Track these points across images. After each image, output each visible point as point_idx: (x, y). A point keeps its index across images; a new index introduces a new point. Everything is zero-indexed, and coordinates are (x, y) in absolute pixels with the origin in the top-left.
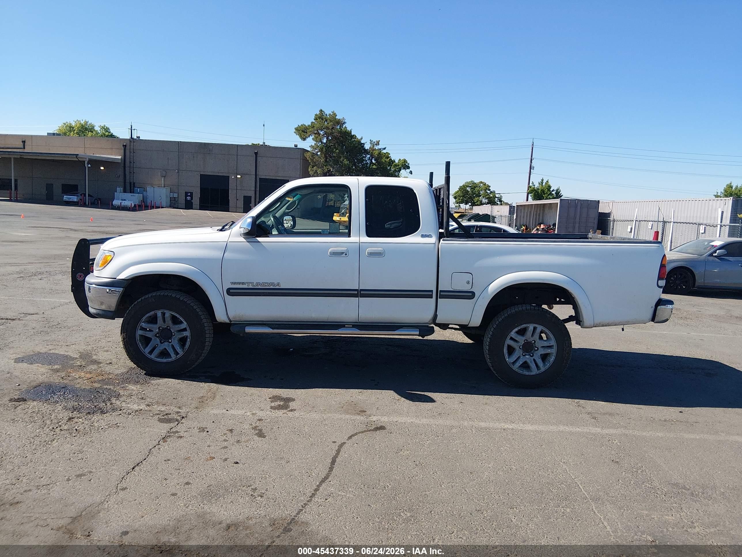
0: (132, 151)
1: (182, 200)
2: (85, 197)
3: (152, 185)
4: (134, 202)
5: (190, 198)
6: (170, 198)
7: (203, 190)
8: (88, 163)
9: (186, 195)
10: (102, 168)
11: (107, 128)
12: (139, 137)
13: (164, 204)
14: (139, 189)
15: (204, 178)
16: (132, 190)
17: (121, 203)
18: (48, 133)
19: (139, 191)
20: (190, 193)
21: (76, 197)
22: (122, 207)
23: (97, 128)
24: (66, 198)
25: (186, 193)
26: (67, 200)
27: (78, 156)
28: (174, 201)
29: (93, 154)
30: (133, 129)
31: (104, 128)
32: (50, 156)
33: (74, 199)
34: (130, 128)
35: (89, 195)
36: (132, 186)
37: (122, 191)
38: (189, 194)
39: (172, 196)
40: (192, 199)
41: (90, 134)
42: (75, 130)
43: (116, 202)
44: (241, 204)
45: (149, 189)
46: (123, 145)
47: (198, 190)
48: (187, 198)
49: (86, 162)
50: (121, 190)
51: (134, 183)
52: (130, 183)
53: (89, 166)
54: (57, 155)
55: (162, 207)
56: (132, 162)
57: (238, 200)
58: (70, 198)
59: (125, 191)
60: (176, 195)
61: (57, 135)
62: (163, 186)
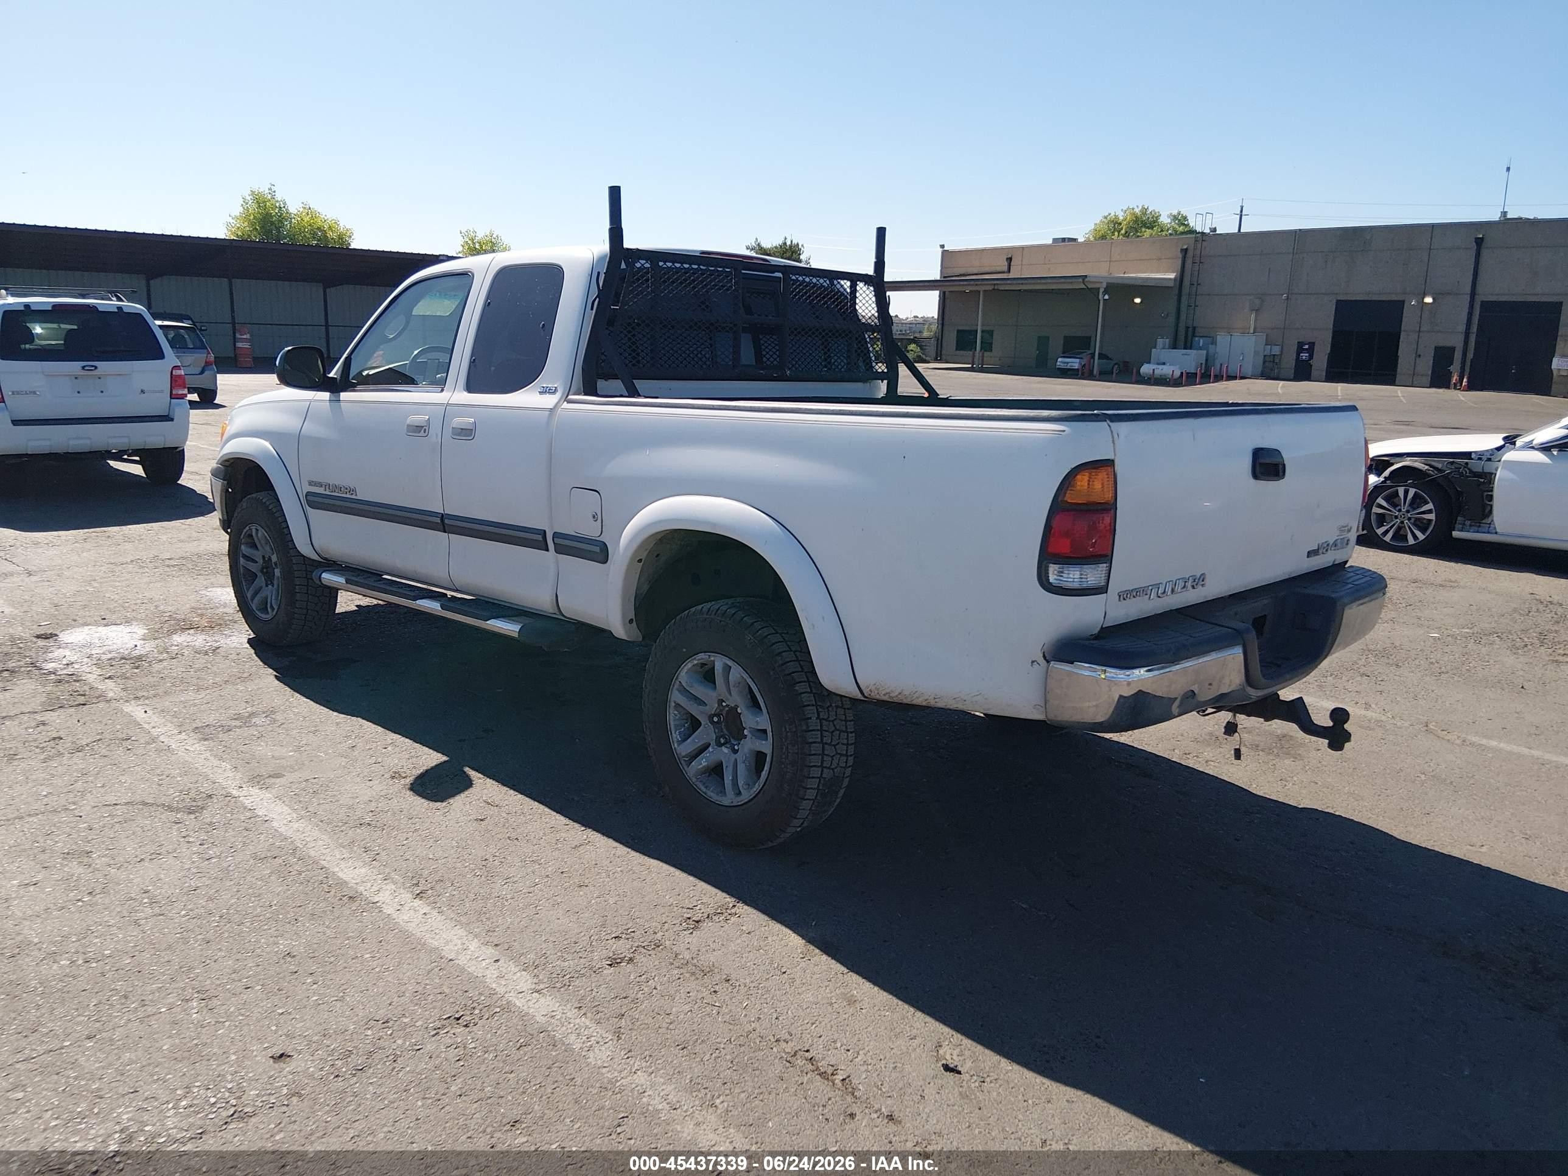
0: (1197, 260)
1: (1289, 362)
2: (1092, 360)
3: (1229, 331)
4: (1180, 368)
5: (1307, 355)
6: (1265, 356)
7: (1340, 337)
8: (1106, 292)
9: (1300, 349)
10: (1138, 300)
11: (1182, 216)
12: (1215, 230)
13: (1248, 369)
14: (1201, 341)
15: (1345, 309)
16: (1189, 344)
17: (1154, 370)
18: (1054, 239)
19: (1201, 345)
20: (1309, 343)
21: (1078, 360)
22: (1156, 379)
23: (1165, 219)
24: (1061, 362)
25: (1300, 345)
26: (1063, 366)
27: (1086, 280)
28: (1271, 364)
29: (1124, 273)
30: (1244, 213)
31: (1177, 219)
32: (1034, 284)
33: (1075, 363)
34: (1239, 212)
35: (1101, 356)
36: (1190, 333)
37: (1167, 346)
38: (1307, 347)
39: (1267, 352)
40: (1311, 357)
41: (1147, 233)
42: (1122, 229)
43: (1146, 369)
44: (1426, 365)
45: (1222, 339)
46: (1182, 250)
47: (1328, 337)
48: (1302, 355)
49: (1102, 290)
50: (1164, 344)
51: (1194, 328)
52: (1187, 328)
53: (1106, 297)
54: (1049, 281)
55: (1242, 378)
56: (1196, 283)
57: (1420, 356)
58: (1068, 363)
59: (1174, 346)
60: (1276, 350)
61: (1069, 241)
62: (1252, 331)
